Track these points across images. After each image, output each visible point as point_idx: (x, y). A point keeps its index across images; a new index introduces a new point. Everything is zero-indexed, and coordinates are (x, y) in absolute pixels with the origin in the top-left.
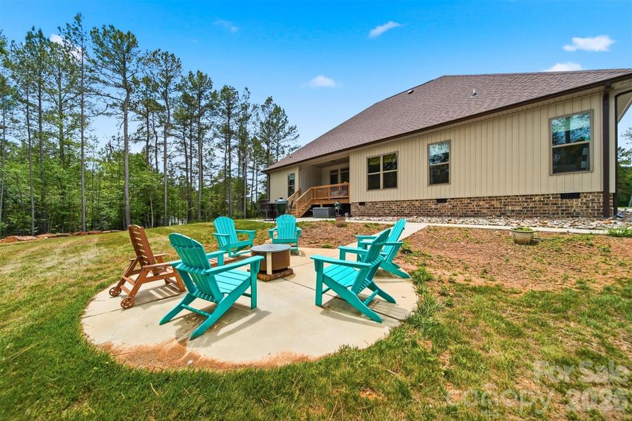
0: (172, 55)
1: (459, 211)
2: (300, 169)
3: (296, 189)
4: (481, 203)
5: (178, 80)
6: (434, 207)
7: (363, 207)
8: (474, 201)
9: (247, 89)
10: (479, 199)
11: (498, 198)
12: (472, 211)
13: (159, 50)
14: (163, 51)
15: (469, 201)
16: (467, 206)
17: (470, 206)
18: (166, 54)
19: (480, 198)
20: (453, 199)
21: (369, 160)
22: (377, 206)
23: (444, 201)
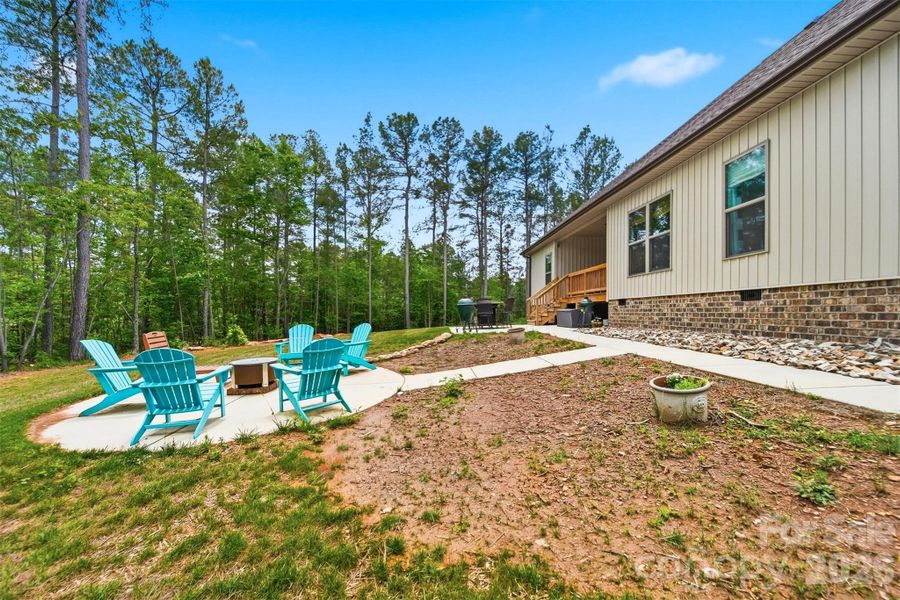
0: (453, 120)
1: (788, 322)
2: (558, 246)
3: (553, 278)
4: (845, 301)
5: (461, 147)
7: (623, 308)
8: (825, 294)
9: (548, 127)
10: (839, 288)
12: (820, 324)
13: (440, 119)
14: (443, 118)
15: (812, 296)
16: (809, 309)
17: (816, 309)
18: (446, 121)
19: (843, 284)
20: (775, 290)
21: (631, 216)
22: (642, 306)
23: (756, 294)
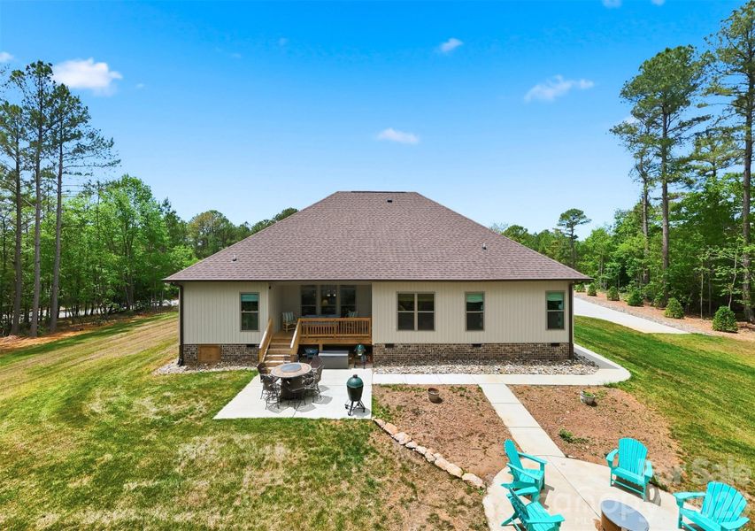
1: (491, 355)
3: (264, 318)
6: (470, 350)
7: (391, 350)
8: (502, 346)
11: (517, 345)
12: (500, 355)
15: (498, 346)
16: (497, 351)
17: (499, 350)
19: (506, 344)
20: (486, 344)
21: (400, 296)
22: (410, 349)
23: (479, 345)
